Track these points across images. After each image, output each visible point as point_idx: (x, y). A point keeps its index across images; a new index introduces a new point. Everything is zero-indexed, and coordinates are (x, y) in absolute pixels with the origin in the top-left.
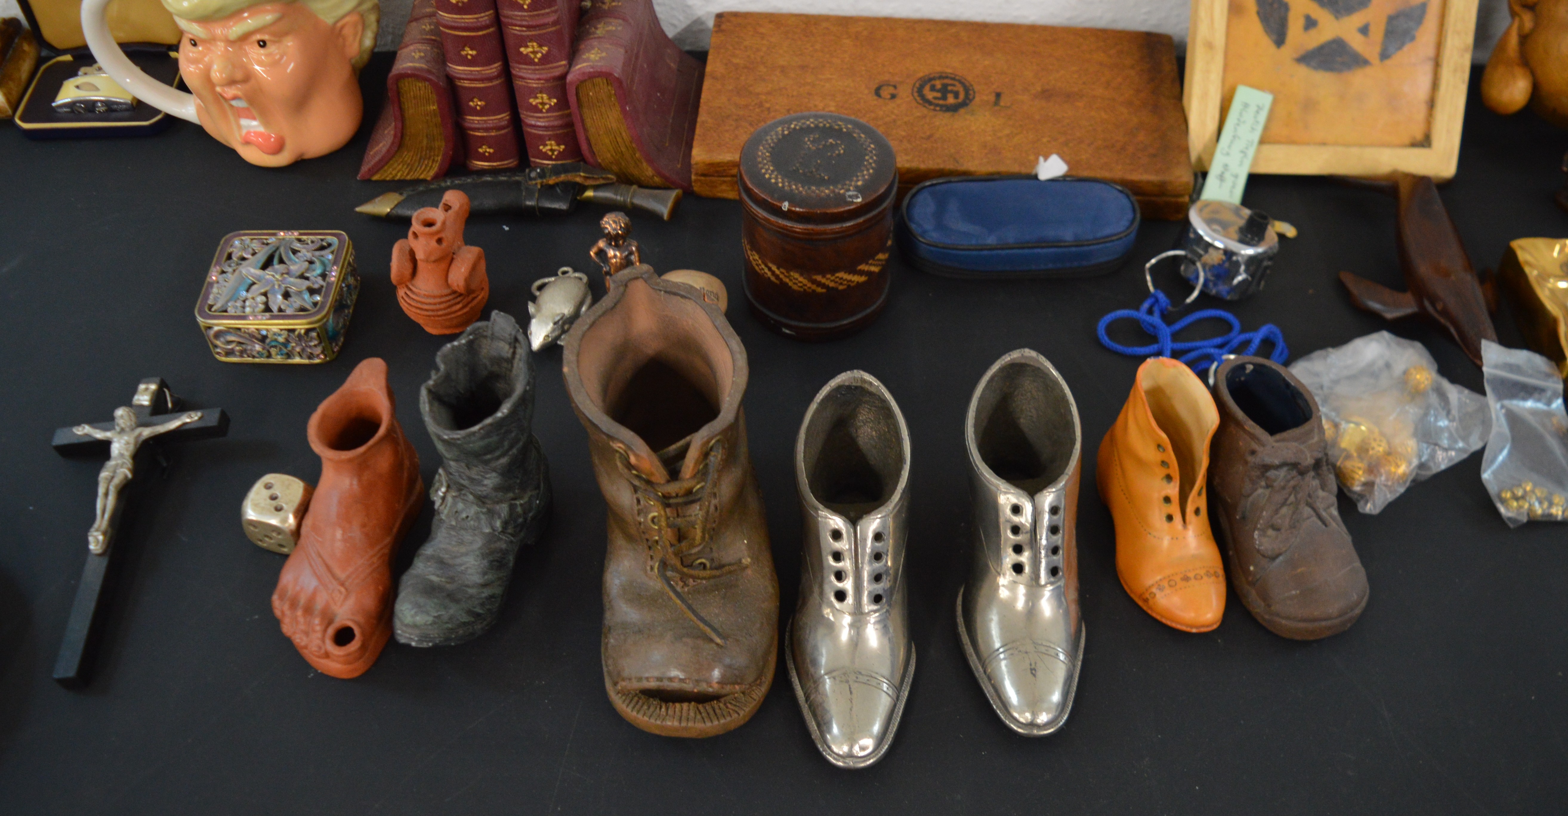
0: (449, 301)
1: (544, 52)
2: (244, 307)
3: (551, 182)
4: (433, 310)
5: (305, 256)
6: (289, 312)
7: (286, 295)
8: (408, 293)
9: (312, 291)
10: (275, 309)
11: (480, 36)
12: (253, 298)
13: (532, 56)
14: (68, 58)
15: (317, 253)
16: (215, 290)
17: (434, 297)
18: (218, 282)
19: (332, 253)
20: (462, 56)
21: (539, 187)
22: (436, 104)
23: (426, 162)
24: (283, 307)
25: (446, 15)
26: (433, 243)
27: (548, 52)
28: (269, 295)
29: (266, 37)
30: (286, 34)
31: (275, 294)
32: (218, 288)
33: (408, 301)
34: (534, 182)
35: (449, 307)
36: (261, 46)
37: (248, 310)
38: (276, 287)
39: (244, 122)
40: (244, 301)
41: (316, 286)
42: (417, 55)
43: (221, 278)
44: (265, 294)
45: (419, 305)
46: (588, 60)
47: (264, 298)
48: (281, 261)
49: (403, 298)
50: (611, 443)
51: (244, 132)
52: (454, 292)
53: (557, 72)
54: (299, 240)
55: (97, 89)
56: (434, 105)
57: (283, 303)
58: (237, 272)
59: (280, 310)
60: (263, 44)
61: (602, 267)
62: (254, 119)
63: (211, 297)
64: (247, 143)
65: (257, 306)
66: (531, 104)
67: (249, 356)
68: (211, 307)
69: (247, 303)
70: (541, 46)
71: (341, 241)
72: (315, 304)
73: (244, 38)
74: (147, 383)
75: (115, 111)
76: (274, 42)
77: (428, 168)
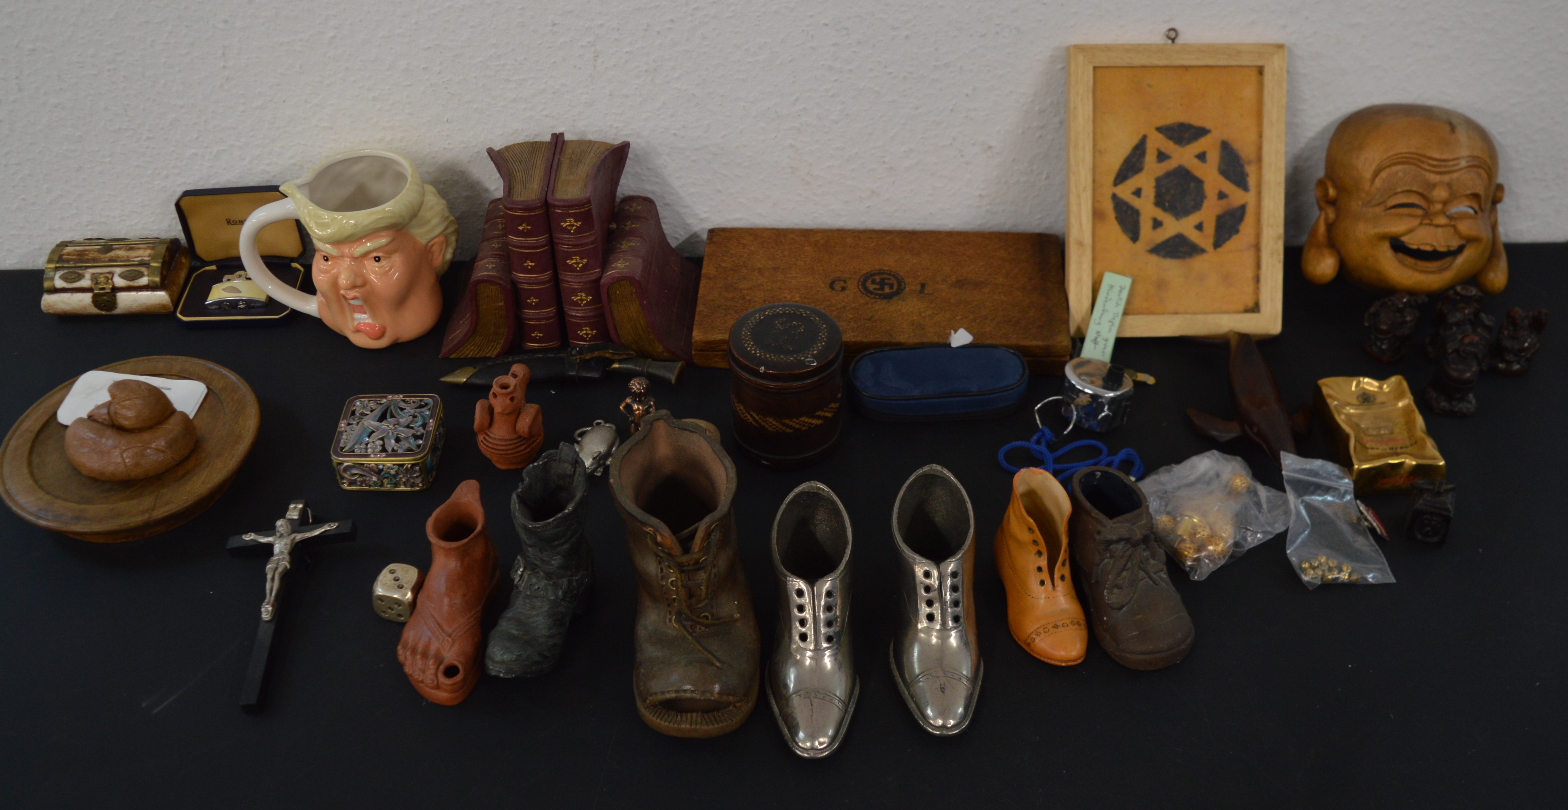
0: (516, 443)
1: (584, 263)
2: (366, 449)
3: (587, 357)
4: (504, 450)
5: (409, 412)
6: (400, 452)
7: (398, 440)
8: (487, 438)
9: (416, 437)
10: (390, 449)
11: (538, 252)
12: (373, 442)
13: (575, 266)
14: (214, 267)
15: (418, 410)
16: (344, 437)
17: (506, 440)
18: (346, 431)
19: (429, 410)
20: (524, 266)
21: (578, 361)
22: (503, 302)
23: (492, 344)
24: (395, 448)
25: (515, 238)
26: (508, 401)
27: (587, 263)
28: (385, 440)
29: (380, 254)
30: (395, 251)
31: (389, 439)
32: (347, 435)
33: (487, 444)
34: (574, 358)
35: (517, 447)
36: (377, 261)
37: (369, 450)
38: (390, 434)
39: (357, 316)
40: (367, 444)
41: (419, 433)
42: (490, 267)
43: (348, 428)
44: (382, 439)
45: (495, 447)
46: (616, 268)
47: (381, 442)
48: (392, 416)
49: (482, 441)
50: (644, 528)
51: (356, 323)
52: (520, 437)
53: (593, 277)
54: (404, 401)
55: (240, 292)
56: (502, 303)
57: (395, 446)
58: (360, 423)
59: (393, 450)
60: (378, 259)
61: (628, 418)
62: (365, 313)
63: (342, 441)
64: (357, 331)
65: (376, 448)
66: (573, 300)
67: (366, 486)
68: (342, 448)
69: (369, 446)
70: (582, 259)
71: (435, 402)
72: (419, 446)
73: (365, 255)
74: (296, 503)
75: (253, 307)
76: (386, 258)
77: (493, 349)
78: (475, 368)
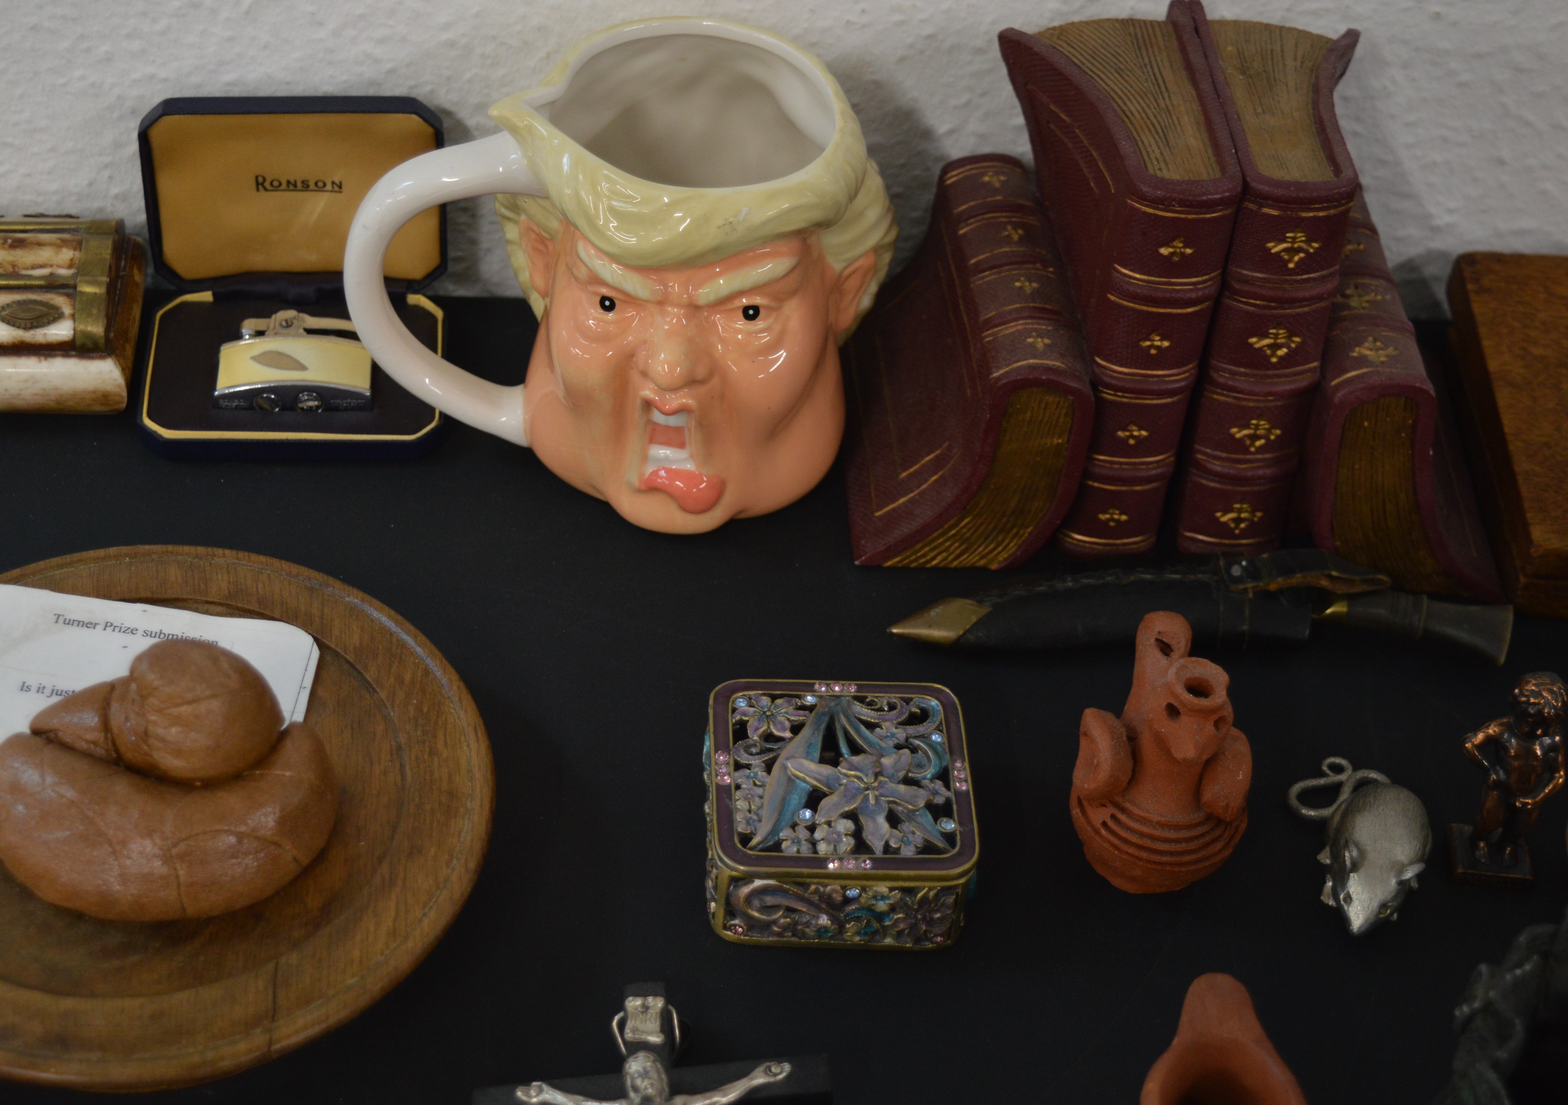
0: (1202, 835)
1: (1293, 345)
2: (814, 844)
3: (1273, 587)
4: (1171, 853)
5: (893, 735)
6: (908, 852)
7: (893, 820)
8: (1123, 817)
9: (939, 811)
10: (878, 847)
11: (1188, 314)
12: (829, 824)
13: (1269, 352)
14: (206, 296)
15: (911, 730)
16: (741, 804)
17: (1177, 827)
18: (738, 787)
19: (939, 729)
20: (1142, 348)
21: (1251, 595)
22: (1065, 438)
23: (1000, 538)
24: (893, 844)
25: (1138, 276)
26: (1210, 728)
27: (1300, 346)
28: (862, 819)
29: (757, 300)
31: (872, 817)
32: (746, 798)
34: (1241, 587)
35: (1206, 845)
36: (748, 317)
37: (822, 848)
38: (872, 801)
39: (662, 452)
40: (812, 828)
41: (939, 800)
42: (1040, 343)
43: (741, 777)
44: (852, 816)
45: (1148, 843)
46: (1362, 361)
47: (849, 825)
48: (856, 750)
51: (649, 469)
52: (1209, 817)
53: (1303, 382)
54: (861, 700)
55: (303, 368)
56: (1060, 437)
57: (891, 835)
58: (776, 768)
59: (887, 848)
60: (751, 313)
62: (681, 445)
63: (739, 817)
64: (651, 488)
65: (839, 841)
66: (1232, 436)
67: (794, 935)
68: (746, 839)
69: (818, 835)
70: (1291, 334)
71: (947, 706)
72: (950, 838)
73: (721, 303)
74: (644, 995)
75: (336, 409)
76: (770, 308)
77: (1000, 549)
78: (980, 602)
